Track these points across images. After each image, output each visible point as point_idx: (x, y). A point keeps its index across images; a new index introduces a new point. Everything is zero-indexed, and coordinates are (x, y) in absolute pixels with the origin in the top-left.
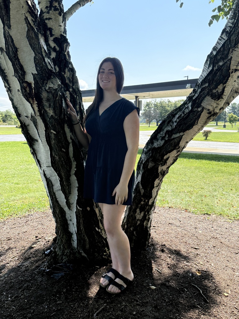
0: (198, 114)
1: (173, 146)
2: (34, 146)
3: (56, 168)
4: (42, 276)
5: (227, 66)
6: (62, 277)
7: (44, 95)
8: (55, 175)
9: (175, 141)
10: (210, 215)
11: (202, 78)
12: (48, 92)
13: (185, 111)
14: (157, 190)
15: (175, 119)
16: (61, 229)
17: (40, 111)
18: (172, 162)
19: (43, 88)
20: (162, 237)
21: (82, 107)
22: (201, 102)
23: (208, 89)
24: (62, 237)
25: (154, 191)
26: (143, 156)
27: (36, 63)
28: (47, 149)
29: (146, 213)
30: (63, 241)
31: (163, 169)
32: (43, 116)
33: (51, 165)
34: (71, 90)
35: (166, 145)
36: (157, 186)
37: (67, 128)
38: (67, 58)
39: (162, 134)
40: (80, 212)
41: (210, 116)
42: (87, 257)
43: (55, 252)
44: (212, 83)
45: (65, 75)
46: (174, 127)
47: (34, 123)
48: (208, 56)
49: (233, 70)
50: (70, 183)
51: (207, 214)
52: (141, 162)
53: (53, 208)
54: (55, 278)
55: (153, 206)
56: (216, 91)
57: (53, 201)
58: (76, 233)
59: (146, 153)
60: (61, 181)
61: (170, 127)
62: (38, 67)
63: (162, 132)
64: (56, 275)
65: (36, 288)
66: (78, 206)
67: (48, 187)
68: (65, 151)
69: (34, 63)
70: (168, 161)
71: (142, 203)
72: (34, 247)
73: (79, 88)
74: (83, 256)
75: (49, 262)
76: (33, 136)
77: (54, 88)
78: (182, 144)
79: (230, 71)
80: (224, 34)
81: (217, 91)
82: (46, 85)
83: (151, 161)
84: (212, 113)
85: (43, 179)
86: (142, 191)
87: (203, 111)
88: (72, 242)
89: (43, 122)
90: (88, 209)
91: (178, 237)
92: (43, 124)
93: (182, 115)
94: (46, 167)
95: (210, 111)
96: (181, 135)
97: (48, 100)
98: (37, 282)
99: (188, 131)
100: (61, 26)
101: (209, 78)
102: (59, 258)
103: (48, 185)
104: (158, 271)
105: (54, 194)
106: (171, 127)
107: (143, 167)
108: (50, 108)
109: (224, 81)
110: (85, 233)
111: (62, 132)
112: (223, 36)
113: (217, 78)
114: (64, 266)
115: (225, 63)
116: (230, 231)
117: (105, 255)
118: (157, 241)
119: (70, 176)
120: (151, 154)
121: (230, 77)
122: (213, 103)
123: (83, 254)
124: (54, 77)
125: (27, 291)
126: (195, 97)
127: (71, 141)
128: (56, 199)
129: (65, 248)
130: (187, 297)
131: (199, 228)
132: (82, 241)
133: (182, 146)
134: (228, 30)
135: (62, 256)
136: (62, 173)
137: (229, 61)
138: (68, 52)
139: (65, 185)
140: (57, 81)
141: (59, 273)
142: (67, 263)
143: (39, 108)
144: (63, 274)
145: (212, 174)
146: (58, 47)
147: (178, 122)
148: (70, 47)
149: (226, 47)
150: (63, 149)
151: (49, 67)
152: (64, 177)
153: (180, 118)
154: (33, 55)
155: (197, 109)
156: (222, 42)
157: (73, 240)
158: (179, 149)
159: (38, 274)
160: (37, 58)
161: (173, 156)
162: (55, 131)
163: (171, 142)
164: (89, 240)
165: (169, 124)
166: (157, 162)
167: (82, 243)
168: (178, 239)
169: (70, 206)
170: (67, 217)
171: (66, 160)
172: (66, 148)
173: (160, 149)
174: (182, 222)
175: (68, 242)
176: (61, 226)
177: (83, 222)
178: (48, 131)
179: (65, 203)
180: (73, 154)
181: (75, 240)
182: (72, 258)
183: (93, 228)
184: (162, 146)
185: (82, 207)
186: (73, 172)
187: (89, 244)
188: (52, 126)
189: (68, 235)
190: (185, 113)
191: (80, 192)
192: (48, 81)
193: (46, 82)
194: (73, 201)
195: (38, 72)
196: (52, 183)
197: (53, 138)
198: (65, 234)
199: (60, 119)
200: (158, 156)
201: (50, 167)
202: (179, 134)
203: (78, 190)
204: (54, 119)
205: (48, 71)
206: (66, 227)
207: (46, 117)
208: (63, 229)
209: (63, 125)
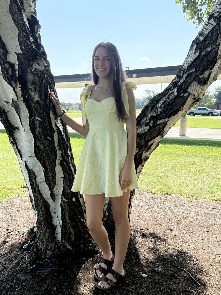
0: (184, 99)
1: (158, 132)
2: (14, 135)
3: (41, 158)
4: (25, 274)
5: (215, 51)
6: (49, 273)
7: (30, 77)
8: (39, 166)
9: (160, 127)
10: (170, 195)
11: (187, 63)
12: (34, 74)
13: (170, 96)
14: (138, 176)
15: (159, 105)
16: (44, 223)
17: (23, 95)
18: (154, 147)
19: (29, 70)
20: (138, 220)
22: (187, 88)
23: (195, 75)
24: (45, 232)
27: (21, 41)
28: (30, 138)
30: (46, 235)
31: (146, 155)
32: (27, 101)
33: (34, 155)
35: (151, 131)
36: (139, 172)
37: (52, 115)
38: (39, 40)
39: (146, 120)
40: (66, 204)
41: (195, 102)
42: (72, 250)
43: (37, 247)
44: (200, 68)
46: (159, 113)
47: (16, 110)
48: (193, 42)
49: (220, 55)
50: (55, 173)
51: (167, 194)
54: (40, 276)
56: (202, 77)
58: (61, 226)
60: (46, 172)
61: (155, 113)
62: (23, 46)
63: (145, 118)
64: (41, 271)
65: (22, 289)
66: (63, 198)
67: (30, 179)
68: (50, 139)
69: (18, 41)
70: (151, 147)
72: (8, 241)
74: (68, 249)
75: (31, 258)
76: (13, 124)
78: (165, 130)
79: (218, 57)
80: (212, 20)
81: (204, 77)
82: (32, 67)
84: (197, 99)
85: (23, 170)
87: (189, 97)
89: (27, 107)
90: (74, 199)
91: (152, 219)
92: (27, 110)
93: (167, 100)
94: (28, 157)
95: (195, 96)
96: (166, 120)
97: (33, 83)
98: (21, 282)
99: (173, 116)
100: (31, 6)
101: (195, 63)
102: (42, 253)
103: (30, 176)
104: (145, 258)
105: (37, 186)
106: (156, 112)
108: (36, 93)
109: (211, 67)
110: (71, 225)
111: (47, 118)
112: (211, 22)
113: (204, 64)
114: (49, 262)
115: (213, 48)
116: (194, 209)
117: (91, 246)
118: (135, 226)
119: (55, 166)
121: (217, 63)
122: (199, 88)
123: (69, 247)
124: (40, 58)
125: (11, 293)
126: (181, 82)
127: (56, 128)
128: (39, 191)
129: (49, 242)
130: (179, 283)
131: (166, 209)
132: (67, 234)
134: (216, 15)
135: (46, 250)
136: (47, 164)
137: (217, 46)
138: (39, 34)
139: (50, 176)
140: (43, 62)
141: (44, 269)
142: (53, 259)
143: (23, 92)
144: (49, 270)
147: (164, 108)
149: (215, 33)
150: (48, 138)
151: (34, 47)
153: (165, 104)
154: (18, 32)
155: (184, 95)
156: (210, 27)
157: (57, 234)
158: (163, 135)
159: (20, 272)
160: (22, 35)
161: (157, 141)
162: (40, 118)
163: (156, 128)
164: (75, 232)
165: (153, 110)
166: (142, 148)
167: (67, 235)
168: (153, 221)
169: (55, 198)
170: (51, 210)
171: (52, 149)
172: (52, 136)
173: (144, 135)
174: (148, 204)
175: (52, 236)
176: (45, 219)
177: (69, 214)
178: (32, 117)
179: (49, 195)
180: (58, 142)
181: (59, 233)
182: (57, 252)
183: (78, 219)
184: (148, 132)
185: (67, 198)
186: (58, 161)
187: (75, 236)
188: (37, 112)
189: (52, 228)
190: (171, 99)
191: (66, 182)
192: (33, 62)
193: (31, 62)
194: (58, 193)
195: (22, 52)
196: (35, 174)
197: (38, 125)
198: (49, 227)
199: (46, 105)
200: (143, 142)
201: (34, 157)
202: (164, 119)
203: (63, 181)
204: (39, 104)
205: (33, 51)
206: (49, 220)
207: (30, 102)
208: (46, 223)
209: (48, 111)
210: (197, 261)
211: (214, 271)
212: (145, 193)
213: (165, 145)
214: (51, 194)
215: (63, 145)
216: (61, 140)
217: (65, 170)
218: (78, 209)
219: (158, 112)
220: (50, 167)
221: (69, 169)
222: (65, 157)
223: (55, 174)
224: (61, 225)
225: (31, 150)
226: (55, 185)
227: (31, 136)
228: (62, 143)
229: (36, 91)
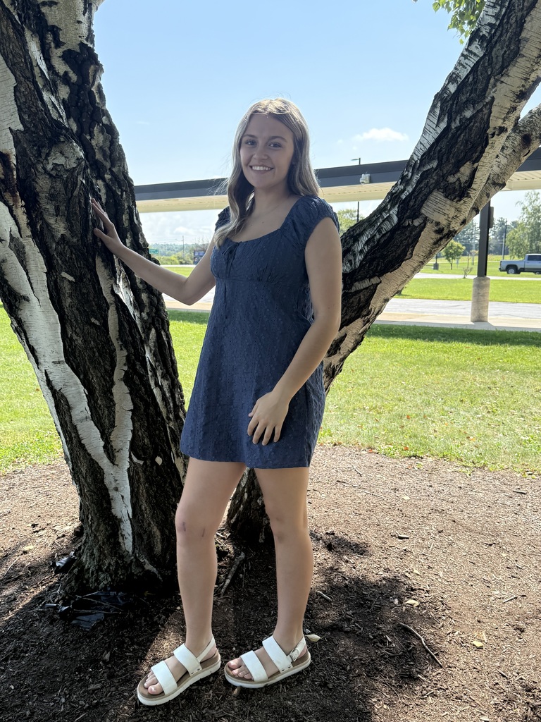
0: (413, 233)
1: (355, 310)
2: (19, 312)
3: (78, 366)
4: (51, 623)
5: (482, 119)
6: (100, 623)
7: (43, 184)
8: (76, 384)
9: (360, 299)
10: (422, 458)
11: (422, 147)
12: (51, 176)
13: (382, 226)
15: (359, 247)
16: (94, 510)
17: (31, 224)
18: (351, 345)
19: (40, 167)
20: (326, 513)
21: (135, 218)
22: (421, 206)
23: (437, 174)
24: (97, 531)
27: (20, 103)
28: (52, 320)
30: (97, 539)
31: (331, 364)
32: (41, 237)
33: (63, 359)
34: (108, 176)
37: (103, 269)
38: (98, 100)
40: (140, 470)
41: (441, 239)
42: (157, 573)
43: (81, 565)
44: (448, 159)
45: (93, 142)
46: (358, 264)
47: (18, 256)
48: (436, 97)
49: (495, 128)
50: (112, 400)
51: (415, 456)
53: (72, 462)
54: (82, 627)
56: (455, 180)
57: (71, 445)
58: (130, 519)
60: (91, 397)
61: (349, 265)
62: (25, 113)
64: (84, 618)
65: (37, 653)
66: (133, 456)
67: (58, 412)
68: (98, 323)
69: (14, 102)
70: (343, 345)
72: (30, 550)
73: (127, 174)
74: (149, 571)
75: (67, 588)
76: (16, 288)
78: (374, 304)
79: (490, 131)
80: (476, 43)
81: (459, 179)
82: (47, 160)
84: (445, 231)
85: (45, 394)
87: (424, 227)
88: (121, 540)
89: (40, 251)
90: (159, 460)
91: (361, 512)
92: (41, 258)
93: (375, 235)
94: (51, 363)
95: (441, 226)
96: (374, 283)
97: (52, 197)
98: (38, 638)
99: (389, 273)
100: (79, 22)
101: (438, 148)
102: (89, 578)
103: (57, 407)
104: (322, 597)
105: (75, 428)
106: (351, 264)
108: (59, 218)
109: (475, 155)
110: (152, 517)
111: (89, 276)
112: (473, 48)
113: (458, 149)
114: (103, 598)
115: (478, 112)
118: (316, 525)
119: (113, 383)
121: (488, 147)
122: (448, 207)
123: (148, 567)
124: (68, 139)
125: (14, 661)
126: (406, 193)
127: (113, 299)
128: (79, 440)
129: (104, 554)
130: (393, 657)
131: (403, 490)
132: (145, 537)
133: (375, 308)
134: (484, 33)
135: (97, 572)
136: (93, 378)
137: (488, 107)
138: (99, 87)
139: (100, 406)
140: (74, 150)
141: (91, 614)
142: (110, 591)
143: (29, 217)
144: (101, 616)
145: (418, 369)
146: (74, 72)
147: (368, 253)
148: (103, 76)
149: (481, 74)
150: (93, 320)
151: (54, 115)
152: (98, 388)
153: (371, 244)
154: (13, 82)
155: (412, 223)
156: (471, 62)
157: (123, 536)
158: (368, 317)
159: (41, 617)
160: (23, 90)
161: (354, 331)
162: (71, 275)
163: (351, 300)
164: (162, 533)
167: (145, 540)
168: (362, 516)
169: (114, 456)
170: (106, 482)
171: (103, 347)
172: (101, 316)
174: (364, 478)
175: (112, 540)
176: (94, 503)
177: (147, 492)
178: (55, 274)
179: (102, 450)
180: (119, 331)
181: (127, 536)
182: (121, 577)
183: (170, 504)
185: (143, 456)
186: (118, 374)
187: (162, 542)
188: (64, 262)
189: (111, 523)
190: (383, 233)
191: (139, 421)
192: (50, 148)
193: (45, 150)
194: (122, 444)
195: (24, 126)
196: (67, 402)
197: (68, 292)
198: (103, 521)
199: (85, 246)
201: (63, 363)
202: (368, 280)
203: (132, 418)
204: (67, 243)
205: (52, 124)
206: (105, 505)
207: (48, 240)
208: (98, 511)
209: (91, 260)
210: (447, 612)
211: (484, 634)
212: (364, 452)
213: (432, 343)
214: (105, 447)
215: (130, 338)
216: (126, 325)
217: (136, 394)
218: (171, 483)
219: (355, 263)
220: (100, 386)
221: (146, 391)
222: (136, 365)
223: (112, 403)
224: (131, 517)
225: (55, 346)
226: (114, 427)
227: (55, 317)
228: (128, 332)
229: (59, 214)
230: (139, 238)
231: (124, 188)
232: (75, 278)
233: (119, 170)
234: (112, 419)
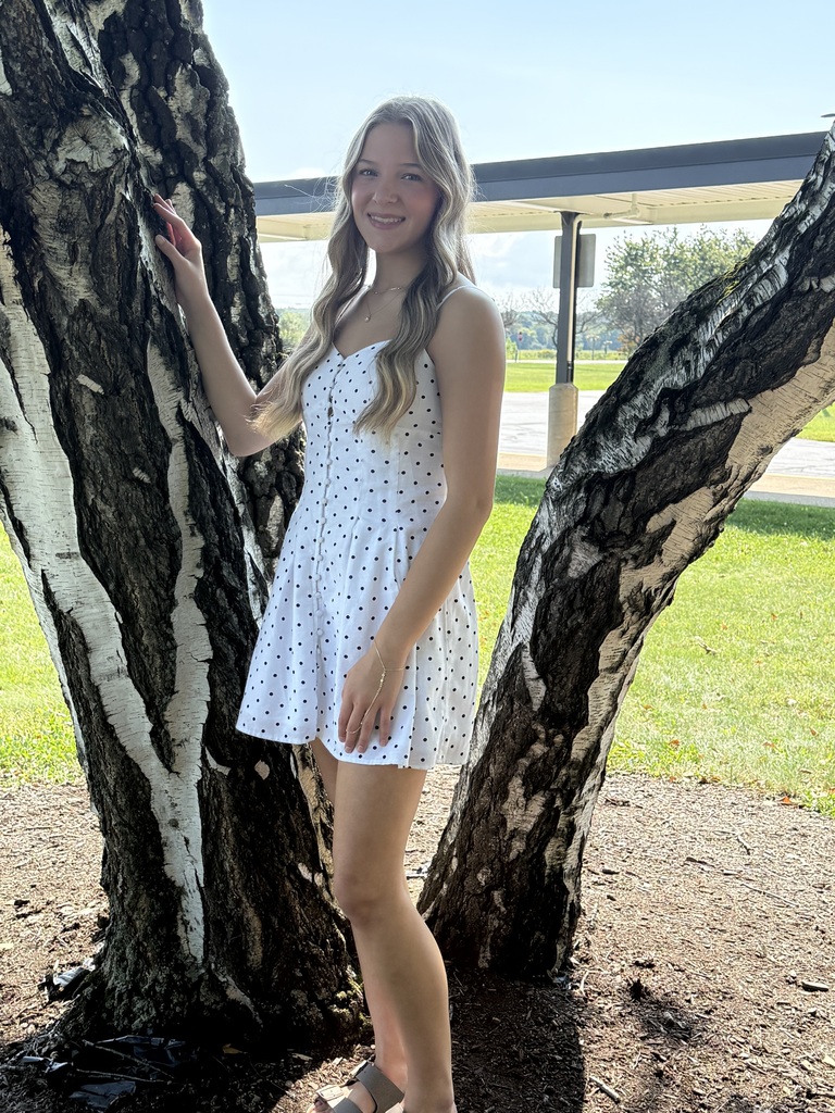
0: (821, 307)
1: (694, 469)
3: (106, 565)
4: (30, 1095)
6: (127, 1099)
7: (45, 201)
8: (99, 600)
9: (704, 446)
12: (61, 184)
13: (756, 289)
14: (611, 687)
15: (706, 334)
16: (128, 865)
17: (22, 278)
18: (688, 547)
19: (40, 166)
20: (644, 923)
21: (252, 262)
24: (134, 908)
25: (600, 691)
26: (545, 514)
28: (58, 470)
29: (558, 803)
30: (134, 926)
31: (641, 584)
32: (40, 303)
33: (77, 549)
34: (199, 176)
35: (661, 460)
36: (613, 669)
37: (162, 369)
38: (185, 13)
39: (643, 406)
40: (222, 786)
42: (251, 1007)
43: (99, 978)
45: (171, 102)
46: (702, 370)
50: (170, 638)
52: (534, 542)
53: (89, 761)
54: (90, 1106)
55: (593, 765)
57: (89, 728)
58: (200, 889)
59: (558, 502)
60: (128, 629)
61: (683, 371)
62: (16, 60)
63: (641, 397)
64: (97, 1088)
66: (209, 757)
67: (65, 657)
68: (146, 479)
70: (667, 545)
71: (538, 749)
73: (242, 170)
74: (235, 1003)
75: (69, 1027)
77: (96, 167)
78: (739, 457)
82: (56, 153)
83: (583, 539)
85: (42, 618)
86: (539, 691)
88: (181, 931)
89: (39, 333)
90: (263, 769)
91: (726, 926)
92: (40, 345)
93: (740, 310)
94: (54, 557)
96: (736, 412)
97: (64, 226)
99: (768, 393)
102: (114, 1007)
103: (63, 645)
105: (96, 691)
106: (688, 370)
107: (542, 571)
108: (76, 267)
110: (245, 887)
111: (133, 384)
114: (136, 1050)
117: (343, 1003)
118: (616, 945)
119: (172, 603)
120: (582, 507)
123: (234, 993)
124: (97, 111)
126: (809, 221)
127: (180, 430)
128: (104, 716)
129: (147, 960)
132: (230, 929)
133: (740, 467)
135: (130, 997)
136: (133, 591)
139: (146, 649)
140: (109, 132)
141: (111, 1080)
142: (152, 1036)
143: (19, 263)
144: (129, 1086)
147: (723, 347)
150: (137, 472)
151: (75, 63)
152: (142, 610)
153: (731, 329)
155: (818, 284)
157: (186, 923)
158: (725, 485)
159: (11, 1082)
160: (15, 15)
161: (694, 515)
162: (97, 380)
163: (685, 449)
164: (266, 924)
165: (676, 358)
166: (613, 547)
167: (229, 936)
169: (171, 754)
170: (155, 806)
171: (156, 527)
172: (154, 464)
173: (627, 483)
174: (755, 857)
175: (163, 932)
176: (130, 850)
177: (236, 834)
178: (65, 378)
179: (147, 738)
180: (190, 497)
181: (193, 924)
182: (178, 1009)
183: (283, 864)
184: (640, 465)
185: (229, 758)
186: (185, 584)
187: (264, 942)
188: (86, 354)
189: (161, 894)
190: (757, 304)
191: (223, 684)
192: (62, 129)
193: (52, 134)
194: (187, 730)
195: (14, 86)
196: (82, 636)
197: (90, 413)
198: (147, 888)
199: (126, 323)
200: (618, 514)
201: (76, 558)
202: (722, 405)
203: (210, 678)
204: (91, 319)
205: (68, 84)
206: (151, 856)
207: (53, 311)
208: (137, 866)
209: (137, 351)
214: (153, 734)
215: (212, 512)
216: (205, 485)
217: (219, 627)
218: (287, 818)
219: (695, 369)
220: (146, 606)
221: (241, 623)
222: (221, 568)
223: (168, 644)
224: (202, 885)
225: (63, 523)
226: (173, 692)
227: (62, 463)
228: (207, 500)
229: (76, 259)
230: (258, 305)
231: (232, 201)
232: (103, 388)
233: (224, 162)
234: (169, 677)
